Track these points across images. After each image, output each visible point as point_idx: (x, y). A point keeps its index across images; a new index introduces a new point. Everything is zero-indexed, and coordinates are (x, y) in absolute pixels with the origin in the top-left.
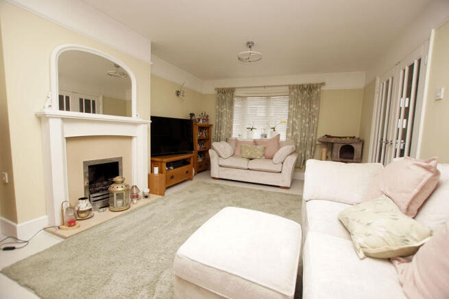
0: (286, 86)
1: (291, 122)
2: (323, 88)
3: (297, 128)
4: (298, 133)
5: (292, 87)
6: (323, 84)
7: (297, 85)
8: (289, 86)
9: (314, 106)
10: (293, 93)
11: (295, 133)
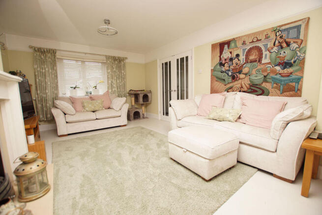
0: (103, 55)
1: (110, 82)
2: (127, 61)
3: (114, 86)
4: (116, 89)
5: (108, 57)
6: (126, 58)
7: (111, 57)
8: (106, 56)
9: (123, 72)
10: (109, 62)
11: (114, 89)
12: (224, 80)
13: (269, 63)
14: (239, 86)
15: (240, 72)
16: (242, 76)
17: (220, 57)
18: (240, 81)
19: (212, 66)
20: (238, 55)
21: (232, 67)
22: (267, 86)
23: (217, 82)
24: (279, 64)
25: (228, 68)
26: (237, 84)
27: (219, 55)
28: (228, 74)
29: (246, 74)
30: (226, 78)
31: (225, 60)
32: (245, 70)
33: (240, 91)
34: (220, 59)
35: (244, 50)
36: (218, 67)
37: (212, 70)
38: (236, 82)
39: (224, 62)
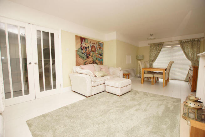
12: (83, 58)
13: (97, 53)
14: (89, 61)
15: (89, 55)
16: (90, 57)
17: (81, 44)
18: (90, 59)
19: (76, 48)
20: (88, 47)
21: (86, 52)
22: (97, 61)
23: (79, 58)
24: (99, 54)
25: (85, 52)
26: (88, 60)
27: (80, 43)
28: (85, 55)
29: (91, 56)
30: (84, 56)
31: (84, 47)
32: (91, 54)
33: (90, 64)
34: (81, 46)
35: (90, 45)
36: (80, 50)
37: (76, 51)
38: (88, 59)
39: (83, 48)
